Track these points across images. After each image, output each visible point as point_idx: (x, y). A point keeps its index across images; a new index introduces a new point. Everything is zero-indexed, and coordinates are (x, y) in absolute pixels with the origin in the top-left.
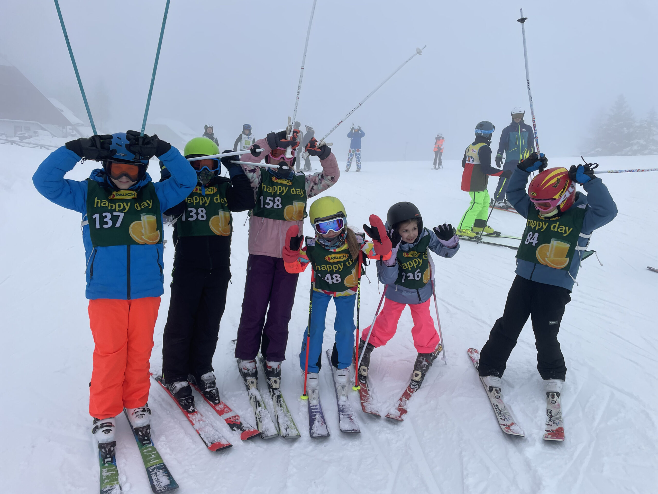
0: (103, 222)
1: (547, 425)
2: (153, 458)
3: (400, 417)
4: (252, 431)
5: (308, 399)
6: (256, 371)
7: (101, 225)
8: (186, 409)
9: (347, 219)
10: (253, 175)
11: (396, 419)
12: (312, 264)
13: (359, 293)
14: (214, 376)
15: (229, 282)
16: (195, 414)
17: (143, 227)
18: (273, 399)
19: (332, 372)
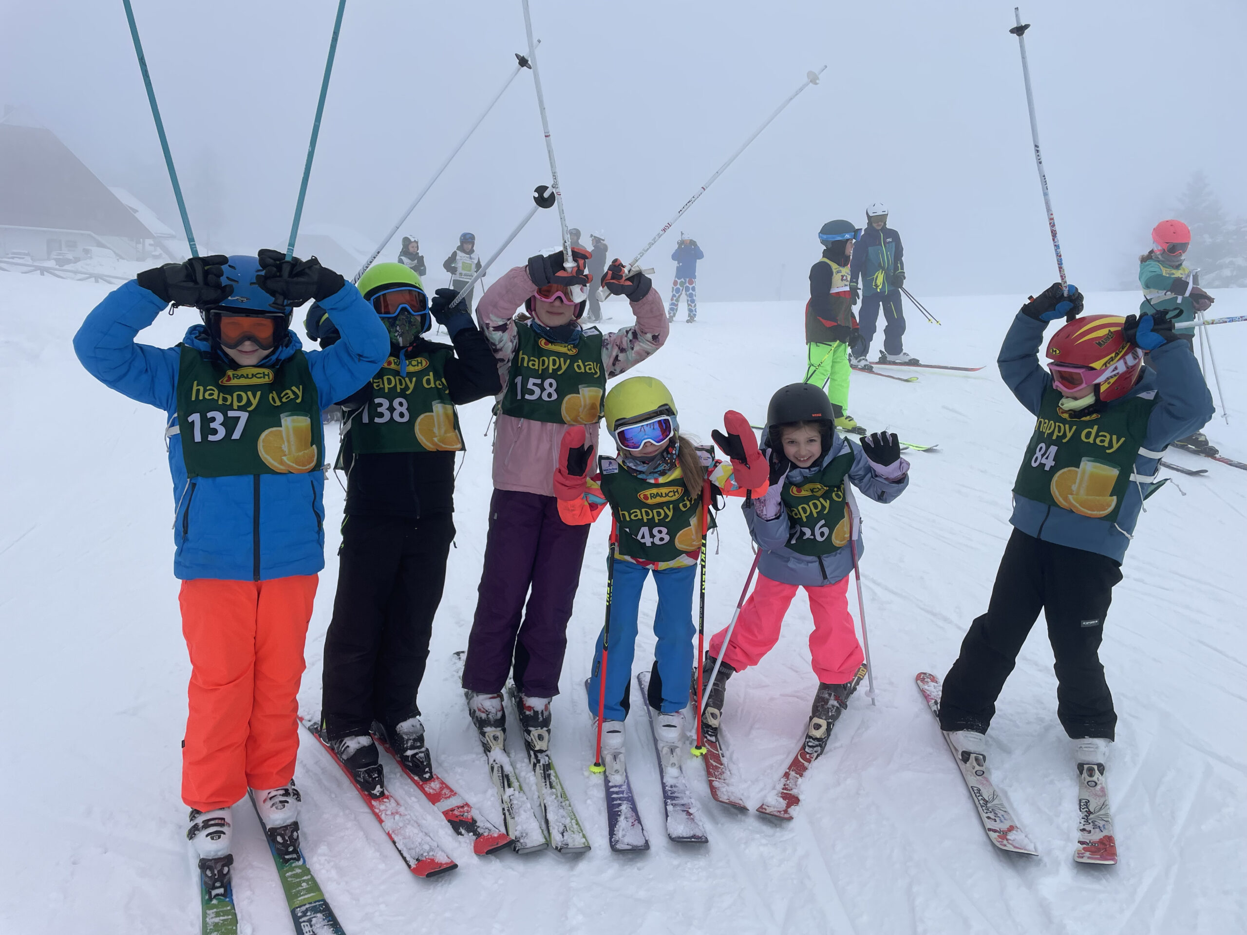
0: (207, 430)
1: (1081, 830)
2: (303, 889)
3: (786, 811)
4: (496, 835)
5: (605, 772)
6: (503, 716)
7: (204, 436)
8: (367, 791)
9: (677, 419)
10: (502, 337)
11: (780, 817)
12: (612, 508)
13: (703, 564)
14: (421, 724)
15: (452, 544)
16: (385, 800)
17: (285, 439)
18: (535, 772)
19: (650, 717)
